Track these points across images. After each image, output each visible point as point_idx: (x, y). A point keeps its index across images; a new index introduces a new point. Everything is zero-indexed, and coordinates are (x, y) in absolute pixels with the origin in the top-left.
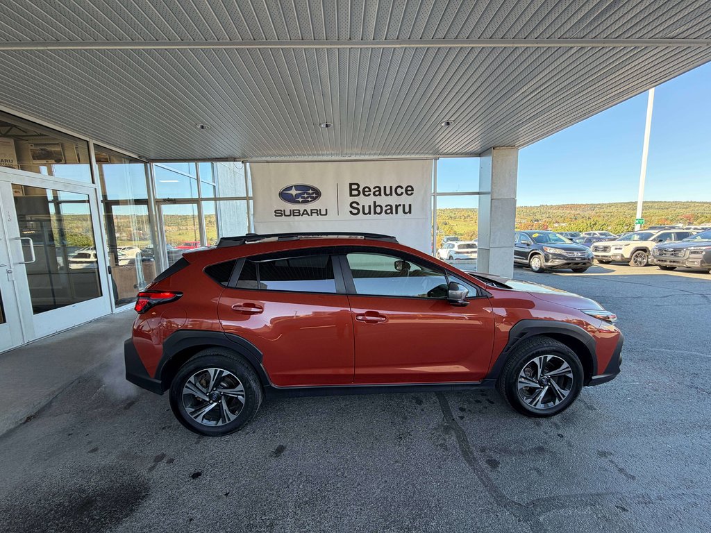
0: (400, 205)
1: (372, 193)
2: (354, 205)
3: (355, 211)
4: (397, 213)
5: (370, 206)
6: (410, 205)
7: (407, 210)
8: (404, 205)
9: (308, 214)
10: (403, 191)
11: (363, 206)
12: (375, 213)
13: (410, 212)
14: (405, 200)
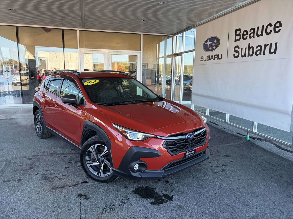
0: (268, 45)
1: (248, 36)
2: (237, 49)
3: (236, 54)
4: (264, 54)
5: (246, 48)
6: (276, 44)
7: (273, 50)
8: (271, 44)
9: (213, 59)
10: (272, 28)
11: (242, 49)
12: (249, 55)
13: (275, 52)
14: (272, 38)
